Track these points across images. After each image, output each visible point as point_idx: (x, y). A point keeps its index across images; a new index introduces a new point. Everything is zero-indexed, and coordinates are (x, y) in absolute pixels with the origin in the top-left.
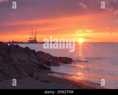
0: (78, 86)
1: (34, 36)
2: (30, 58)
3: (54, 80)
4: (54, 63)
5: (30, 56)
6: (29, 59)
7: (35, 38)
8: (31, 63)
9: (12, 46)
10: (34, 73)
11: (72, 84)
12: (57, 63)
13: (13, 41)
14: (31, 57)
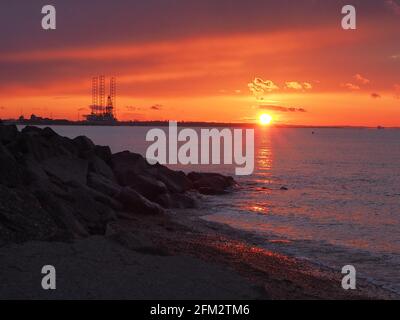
0: (257, 270)
1: (106, 98)
2: (92, 173)
3: (175, 250)
4: (172, 191)
5: (91, 168)
6: (88, 176)
7: (110, 108)
8: (95, 191)
9: (31, 133)
10: (108, 225)
11: (236, 263)
12: (183, 192)
13: (33, 116)
14: (94, 171)
